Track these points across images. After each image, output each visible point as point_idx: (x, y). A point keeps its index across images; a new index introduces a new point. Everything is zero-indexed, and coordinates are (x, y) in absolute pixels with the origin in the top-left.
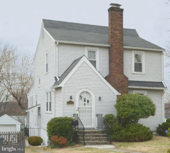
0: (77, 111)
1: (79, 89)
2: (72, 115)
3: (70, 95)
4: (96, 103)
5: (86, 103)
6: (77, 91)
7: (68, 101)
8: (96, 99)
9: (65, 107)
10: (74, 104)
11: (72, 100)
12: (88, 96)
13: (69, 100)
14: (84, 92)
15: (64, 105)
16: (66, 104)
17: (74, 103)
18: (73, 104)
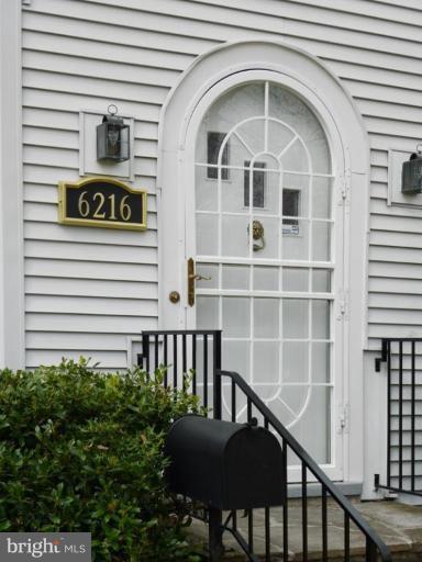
0: (175, 299)
1: (203, 49)
2: (124, 344)
3: (103, 108)
4: (380, 224)
5: (273, 213)
6: (185, 64)
7: (76, 181)
8: (380, 176)
9: (35, 250)
10: (148, 222)
11: (120, 173)
12: (297, 136)
13: (87, 166)
14: (260, 85)
15: (36, 232)
16: (55, 215)
17: (148, 205)
18: (137, 217)
